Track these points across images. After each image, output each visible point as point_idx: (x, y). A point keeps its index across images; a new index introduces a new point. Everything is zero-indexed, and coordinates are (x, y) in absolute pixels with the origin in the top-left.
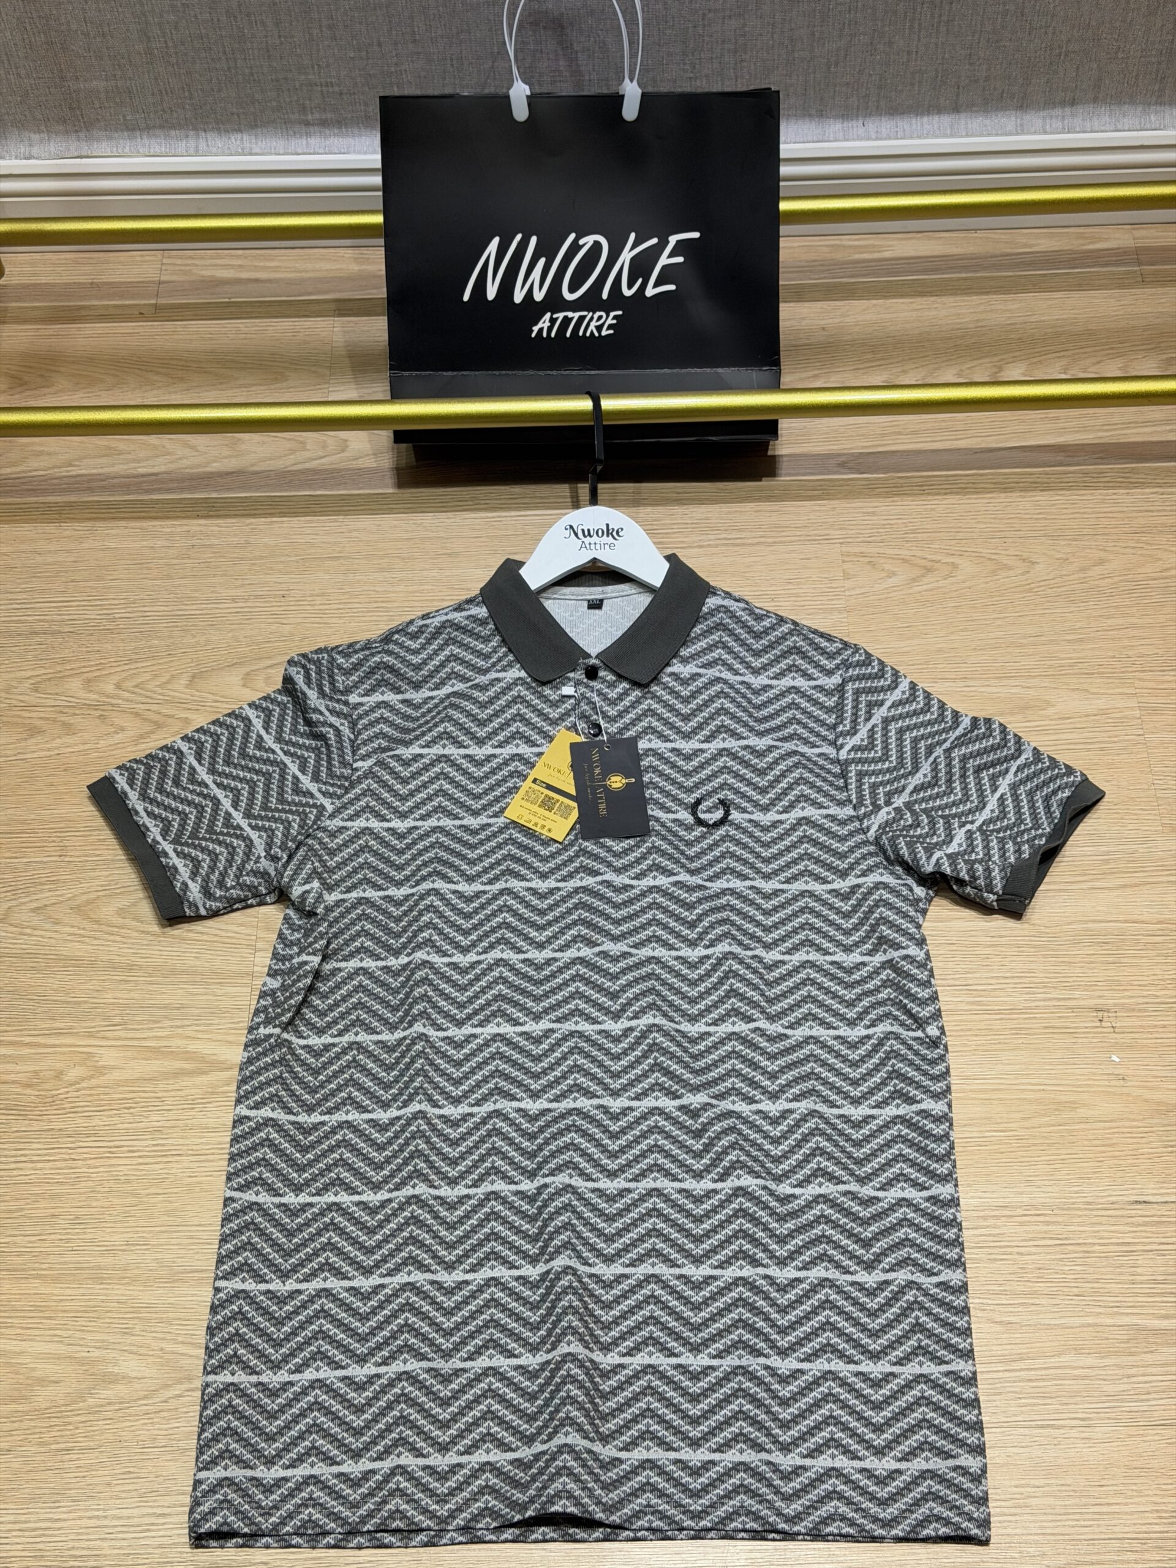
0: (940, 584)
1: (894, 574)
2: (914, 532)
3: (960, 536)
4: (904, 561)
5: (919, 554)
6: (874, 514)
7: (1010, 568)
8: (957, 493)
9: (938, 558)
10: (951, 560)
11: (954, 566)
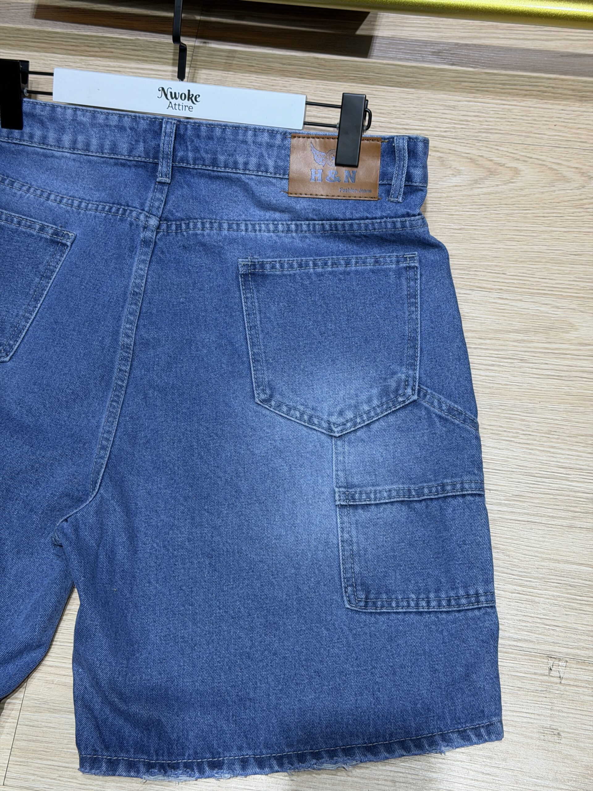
0: (499, 189)
1: (459, 172)
2: (487, 131)
3: (529, 141)
4: (472, 160)
5: (486, 154)
6: (454, 108)
7: (567, 180)
8: (536, 96)
9: (503, 161)
10: (514, 164)
11: (517, 171)
